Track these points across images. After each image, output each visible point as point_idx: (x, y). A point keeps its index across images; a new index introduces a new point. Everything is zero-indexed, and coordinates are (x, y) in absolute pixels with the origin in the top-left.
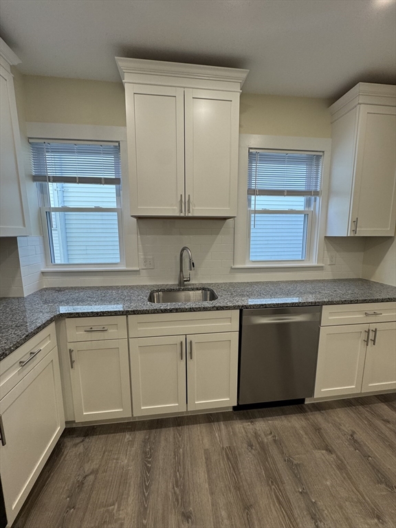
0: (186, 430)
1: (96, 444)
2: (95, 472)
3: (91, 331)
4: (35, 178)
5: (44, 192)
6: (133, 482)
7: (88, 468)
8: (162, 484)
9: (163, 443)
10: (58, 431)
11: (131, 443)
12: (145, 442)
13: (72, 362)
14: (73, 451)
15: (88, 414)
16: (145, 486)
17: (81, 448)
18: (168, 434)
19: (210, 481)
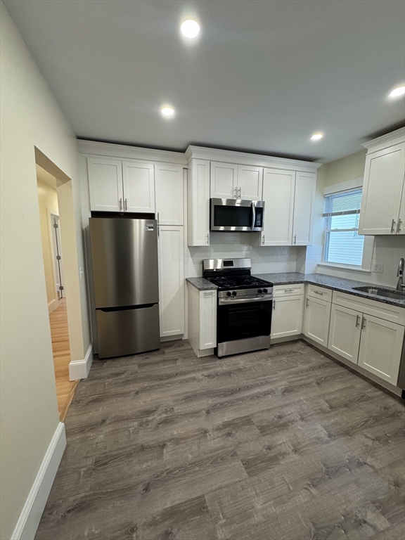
0: (353, 376)
1: (309, 349)
2: (301, 354)
3: (317, 292)
4: (324, 215)
5: (328, 222)
6: (310, 365)
7: (300, 351)
8: (320, 373)
9: (335, 369)
10: (295, 331)
11: (322, 359)
12: (328, 363)
13: (307, 305)
14: (299, 345)
15: (309, 334)
16: (313, 368)
17: (303, 347)
18: (342, 370)
19: (341, 390)
